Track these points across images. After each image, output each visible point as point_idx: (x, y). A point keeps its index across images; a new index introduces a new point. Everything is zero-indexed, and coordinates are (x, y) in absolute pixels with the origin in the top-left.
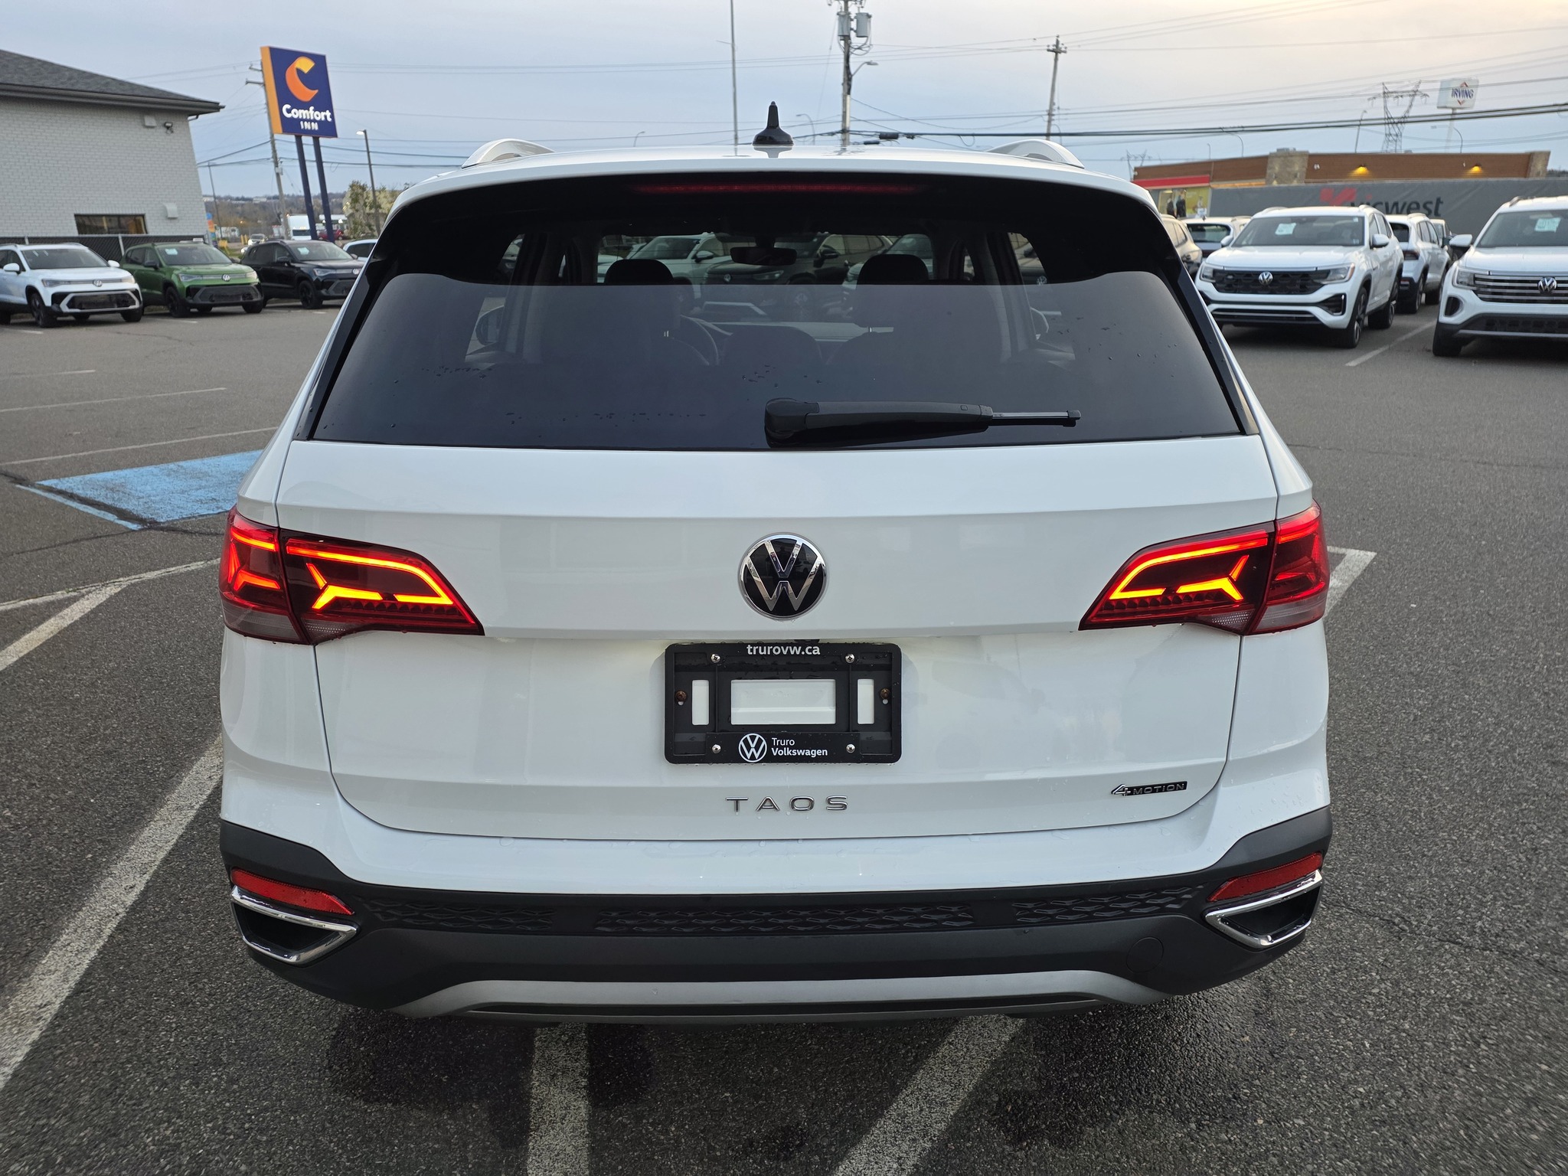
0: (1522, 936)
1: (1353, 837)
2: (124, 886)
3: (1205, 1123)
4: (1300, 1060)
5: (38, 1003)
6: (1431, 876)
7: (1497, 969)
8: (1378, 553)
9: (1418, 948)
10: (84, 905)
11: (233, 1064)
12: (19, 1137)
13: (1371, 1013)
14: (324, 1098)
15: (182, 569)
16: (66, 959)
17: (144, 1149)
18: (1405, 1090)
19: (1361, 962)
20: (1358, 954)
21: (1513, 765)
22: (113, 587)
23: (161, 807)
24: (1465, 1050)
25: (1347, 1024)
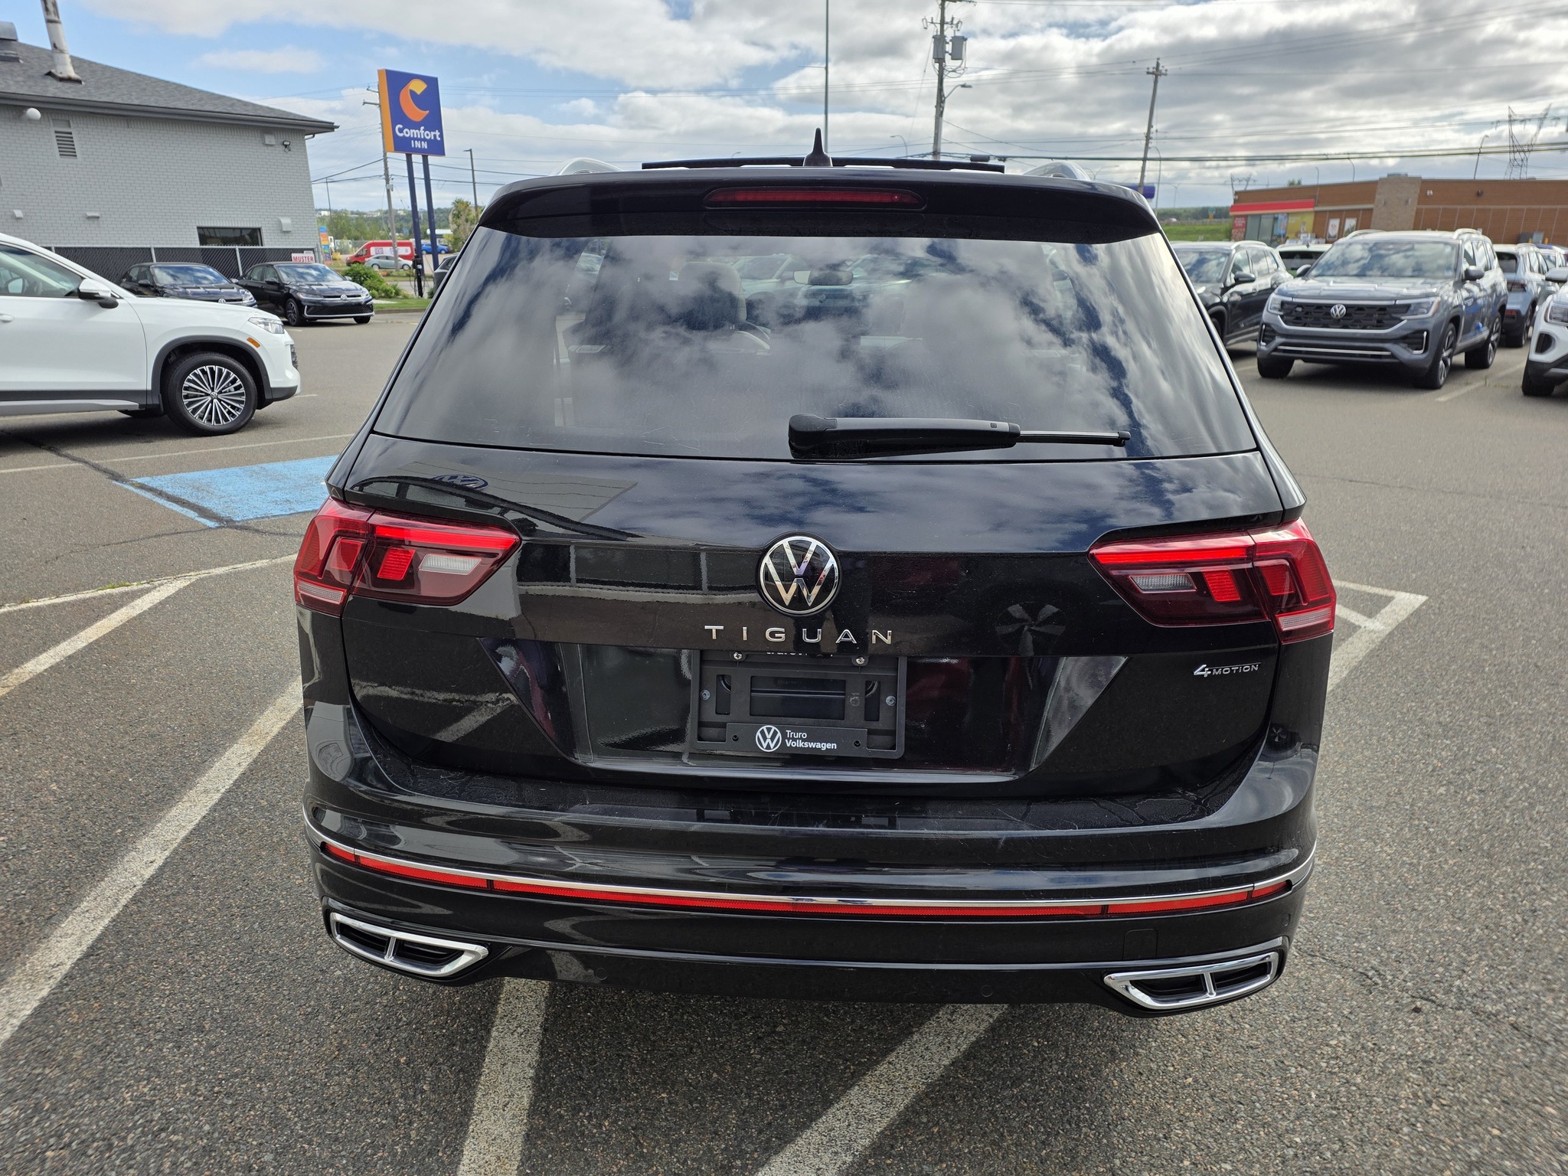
0: (1501, 998)
1: (1343, 887)
2: (145, 860)
3: (1131, 1159)
4: (1240, 1106)
5: (52, 963)
6: (1417, 931)
7: (1467, 1029)
8: (1430, 597)
9: (1387, 1003)
10: (106, 876)
11: (214, 1031)
12: (16, 1083)
13: (1324, 1065)
14: (290, 1069)
15: (248, 566)
16: (82, 924)
17: (123, 1103)
18: (1343, 1143)
19: (1325, 1013)
20: (1323, 1004)
21: (1529, 824)
22: (183, 580)
23: (191, 789)
24: (1415, 1108)
25: (1296, 1073)
